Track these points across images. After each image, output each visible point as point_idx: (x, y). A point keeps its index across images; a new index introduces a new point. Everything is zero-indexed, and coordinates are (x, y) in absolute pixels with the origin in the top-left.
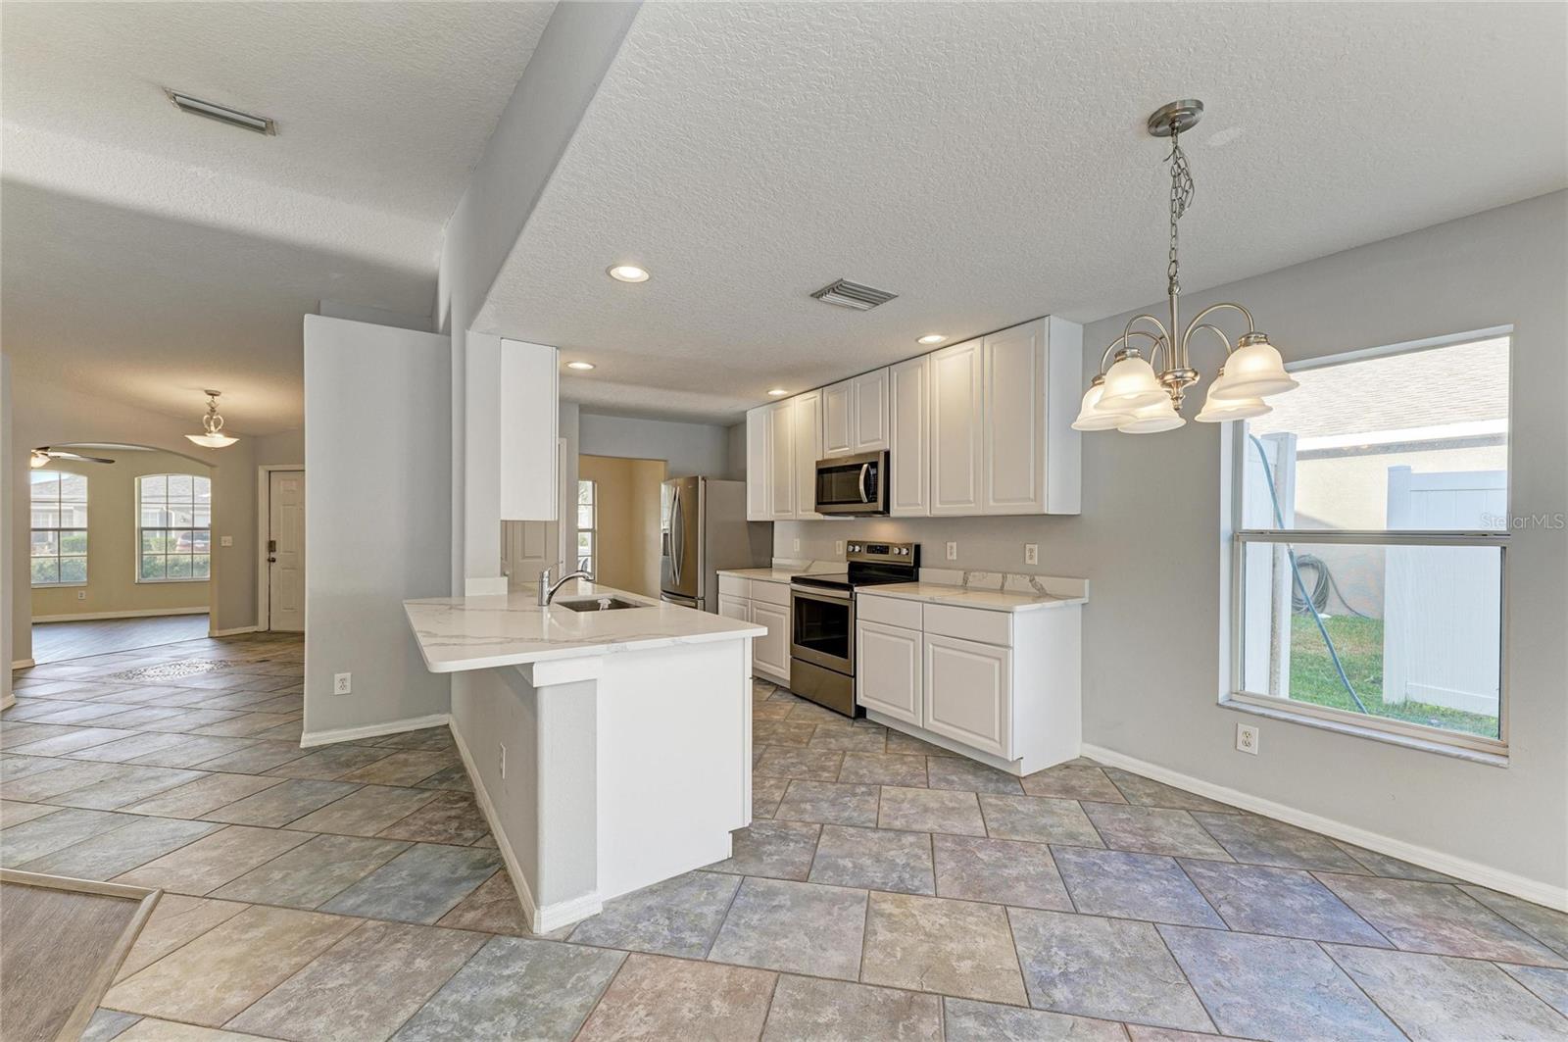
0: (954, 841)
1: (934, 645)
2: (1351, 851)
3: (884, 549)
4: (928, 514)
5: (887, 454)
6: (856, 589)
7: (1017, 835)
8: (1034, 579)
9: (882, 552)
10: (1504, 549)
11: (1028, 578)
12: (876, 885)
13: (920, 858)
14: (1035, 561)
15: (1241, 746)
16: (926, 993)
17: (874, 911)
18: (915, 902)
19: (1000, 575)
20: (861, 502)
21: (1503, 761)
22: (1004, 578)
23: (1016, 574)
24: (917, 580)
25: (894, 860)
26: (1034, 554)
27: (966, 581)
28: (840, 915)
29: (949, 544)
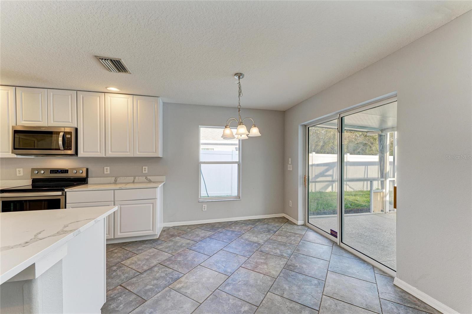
0: (168, 261)
1: (120, 205)
2: (223, 223)
3: (66, 171)
4: (104, 156)
5: (76, 130)
6: (66, 190)
7: (178, 251)
8: (147, 177)
9: (65, 173)
10: (238, 164)
11: (145, 177)
12: (167, 284)
13: (166, 271)
14: (147, 172)
15: (203, 210)
16: (214, 291)
17: (177, 289)
18: (183, 279)
19: (133, 177)
20: (59, 149)
21: (239, 199)
22: (134, 178)
23: (140, 176)
24: (87, 183)
25: (161, 276)
26: (146, 169)
27: (116, 181)
28: (171, 298)
29: (105, 168)
